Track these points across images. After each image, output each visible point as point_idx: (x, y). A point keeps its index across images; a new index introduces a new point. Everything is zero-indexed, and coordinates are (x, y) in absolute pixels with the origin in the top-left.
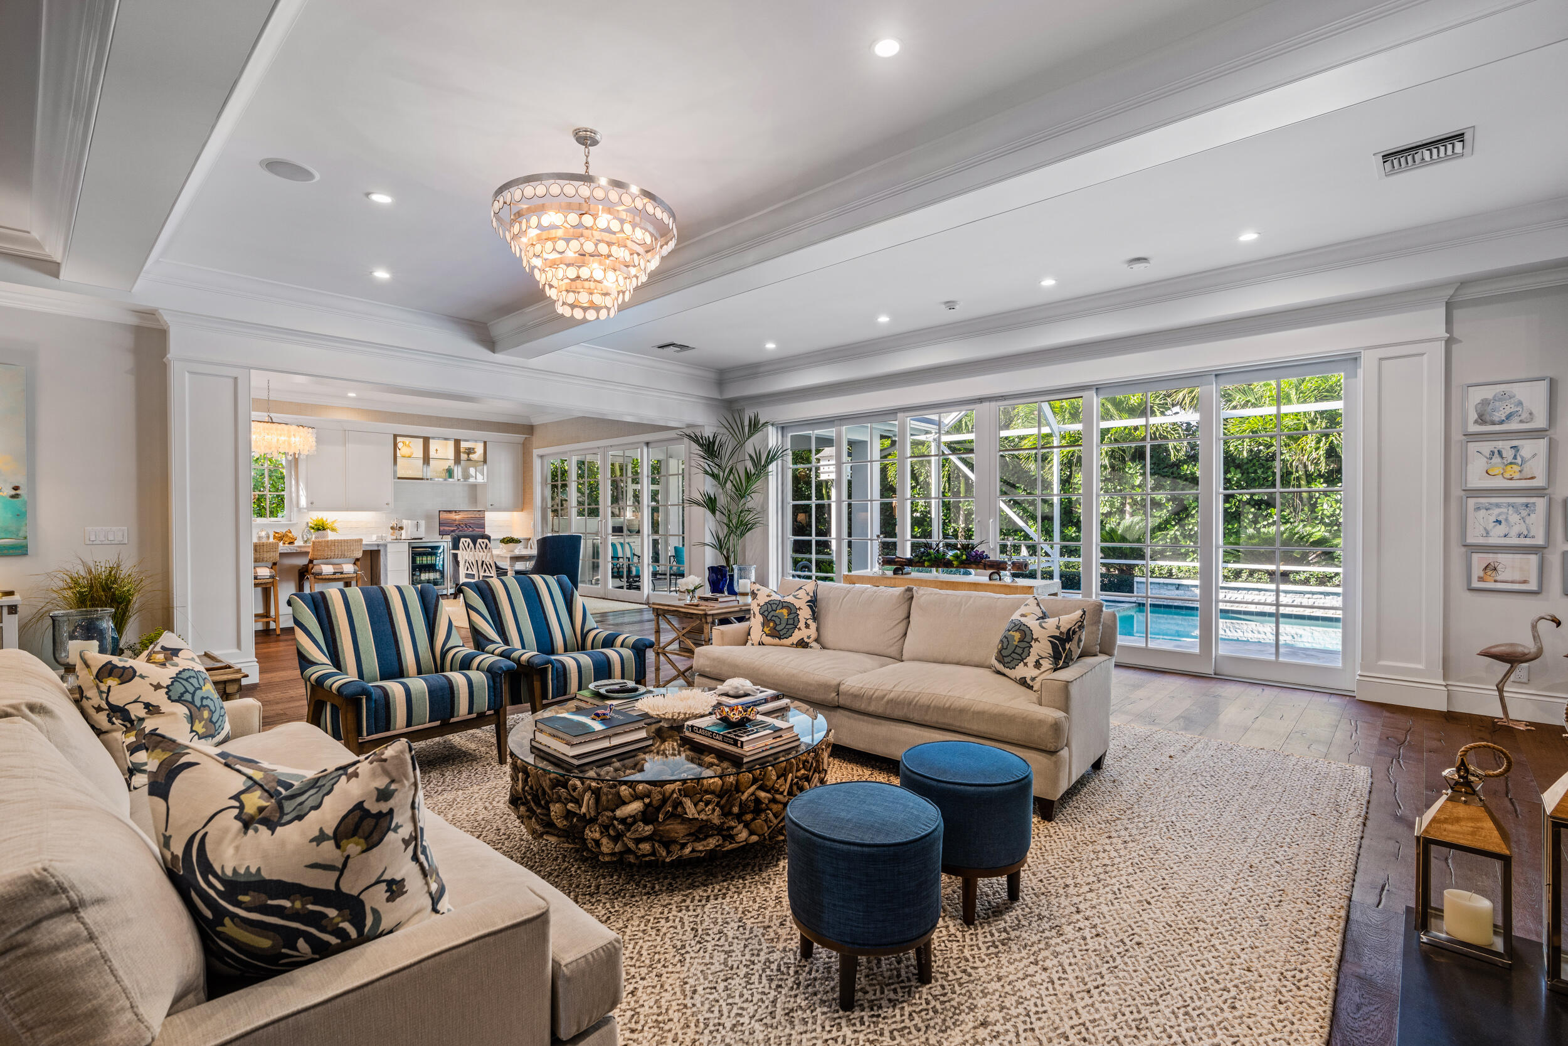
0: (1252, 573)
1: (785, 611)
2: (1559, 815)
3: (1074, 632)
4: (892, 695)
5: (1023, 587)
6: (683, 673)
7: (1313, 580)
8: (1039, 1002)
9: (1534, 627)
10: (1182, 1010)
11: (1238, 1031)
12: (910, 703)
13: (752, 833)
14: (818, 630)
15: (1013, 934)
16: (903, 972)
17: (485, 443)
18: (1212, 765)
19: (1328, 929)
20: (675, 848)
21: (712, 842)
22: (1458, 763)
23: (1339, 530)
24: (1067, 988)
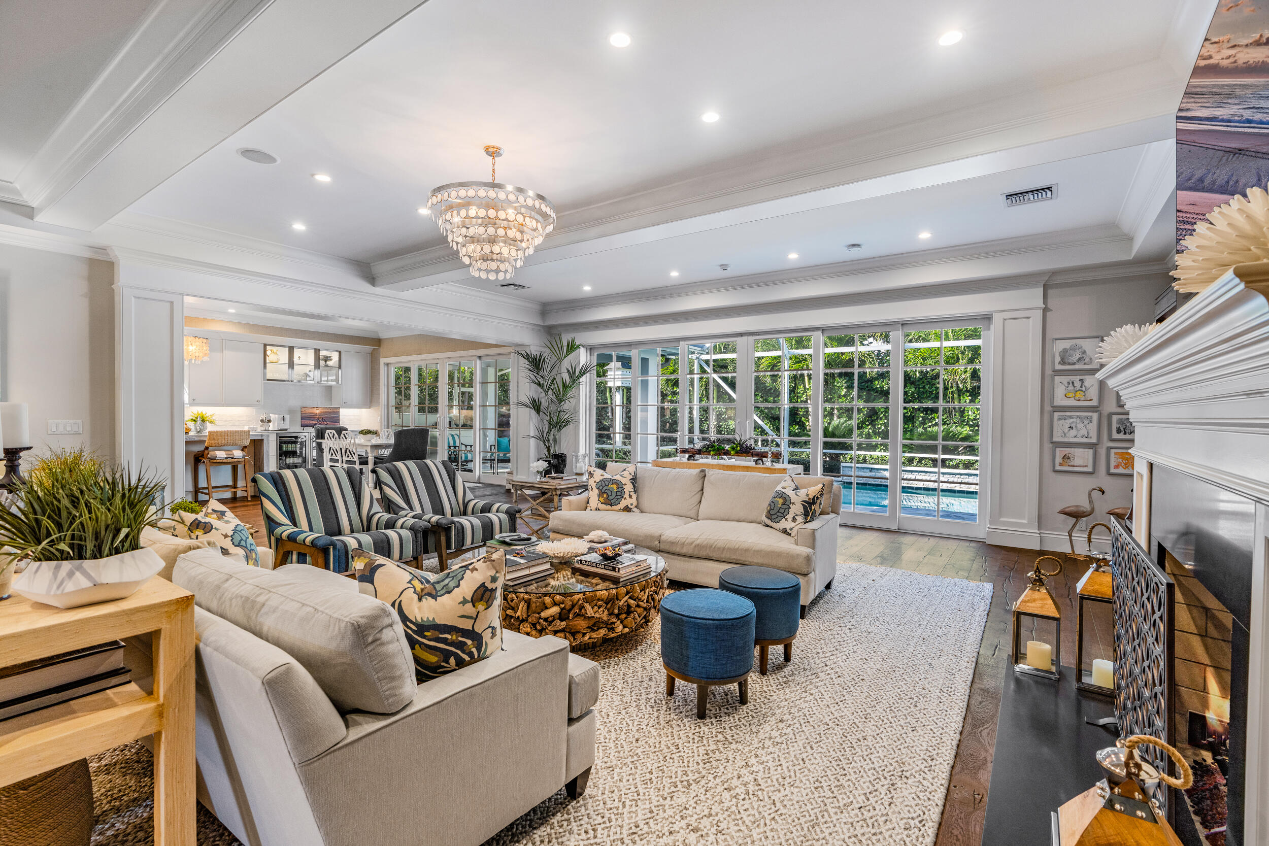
0: (921, 459)
1: (615, 486)
2: (1083, 593)
3: (817, 498)
4: (698, 542)
5: (780, 469)
6: (537, 532)
7: (961, 465)
8: (810, 710)
9: (1090, 495)
10: (889, 709)
11: (919, 716)
12: (711, 546)
13: (624, 627)
14: (637, 499)
15: (790, 678)
16: (730, 700)
17: (340, 352)
18: (899, 584)
19: (966, 667)
20: (579, 636)
21: (603, 632)
22: (1035, 568)
23: (978, 430)
24: (825, 702)
